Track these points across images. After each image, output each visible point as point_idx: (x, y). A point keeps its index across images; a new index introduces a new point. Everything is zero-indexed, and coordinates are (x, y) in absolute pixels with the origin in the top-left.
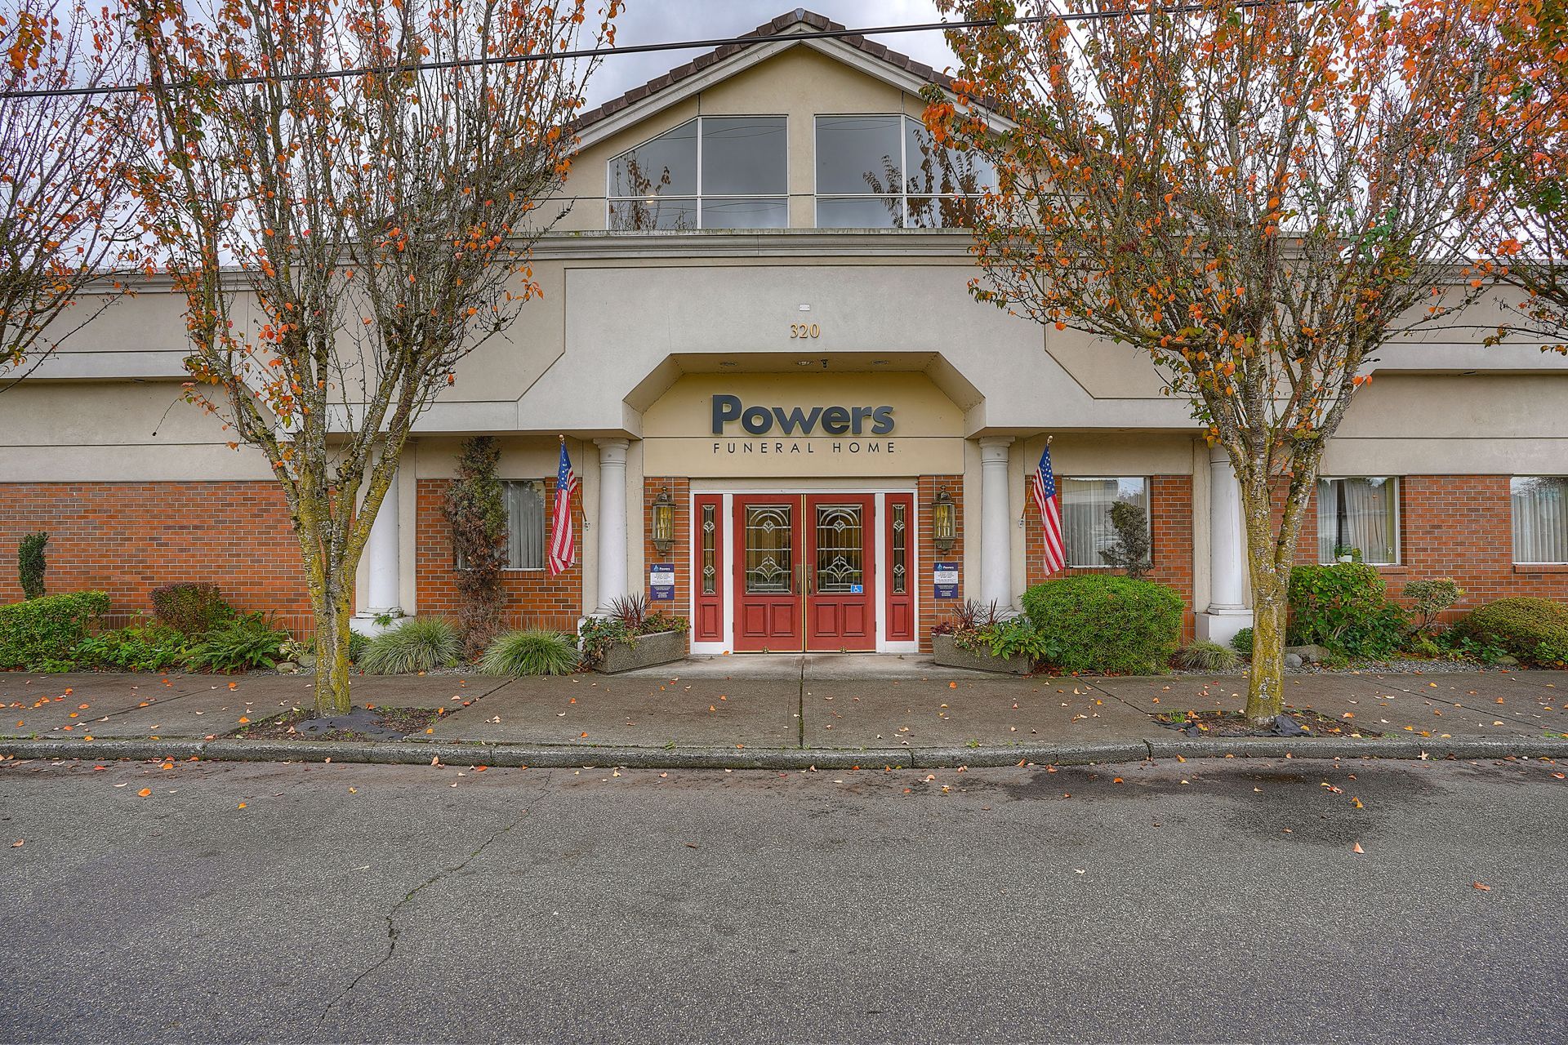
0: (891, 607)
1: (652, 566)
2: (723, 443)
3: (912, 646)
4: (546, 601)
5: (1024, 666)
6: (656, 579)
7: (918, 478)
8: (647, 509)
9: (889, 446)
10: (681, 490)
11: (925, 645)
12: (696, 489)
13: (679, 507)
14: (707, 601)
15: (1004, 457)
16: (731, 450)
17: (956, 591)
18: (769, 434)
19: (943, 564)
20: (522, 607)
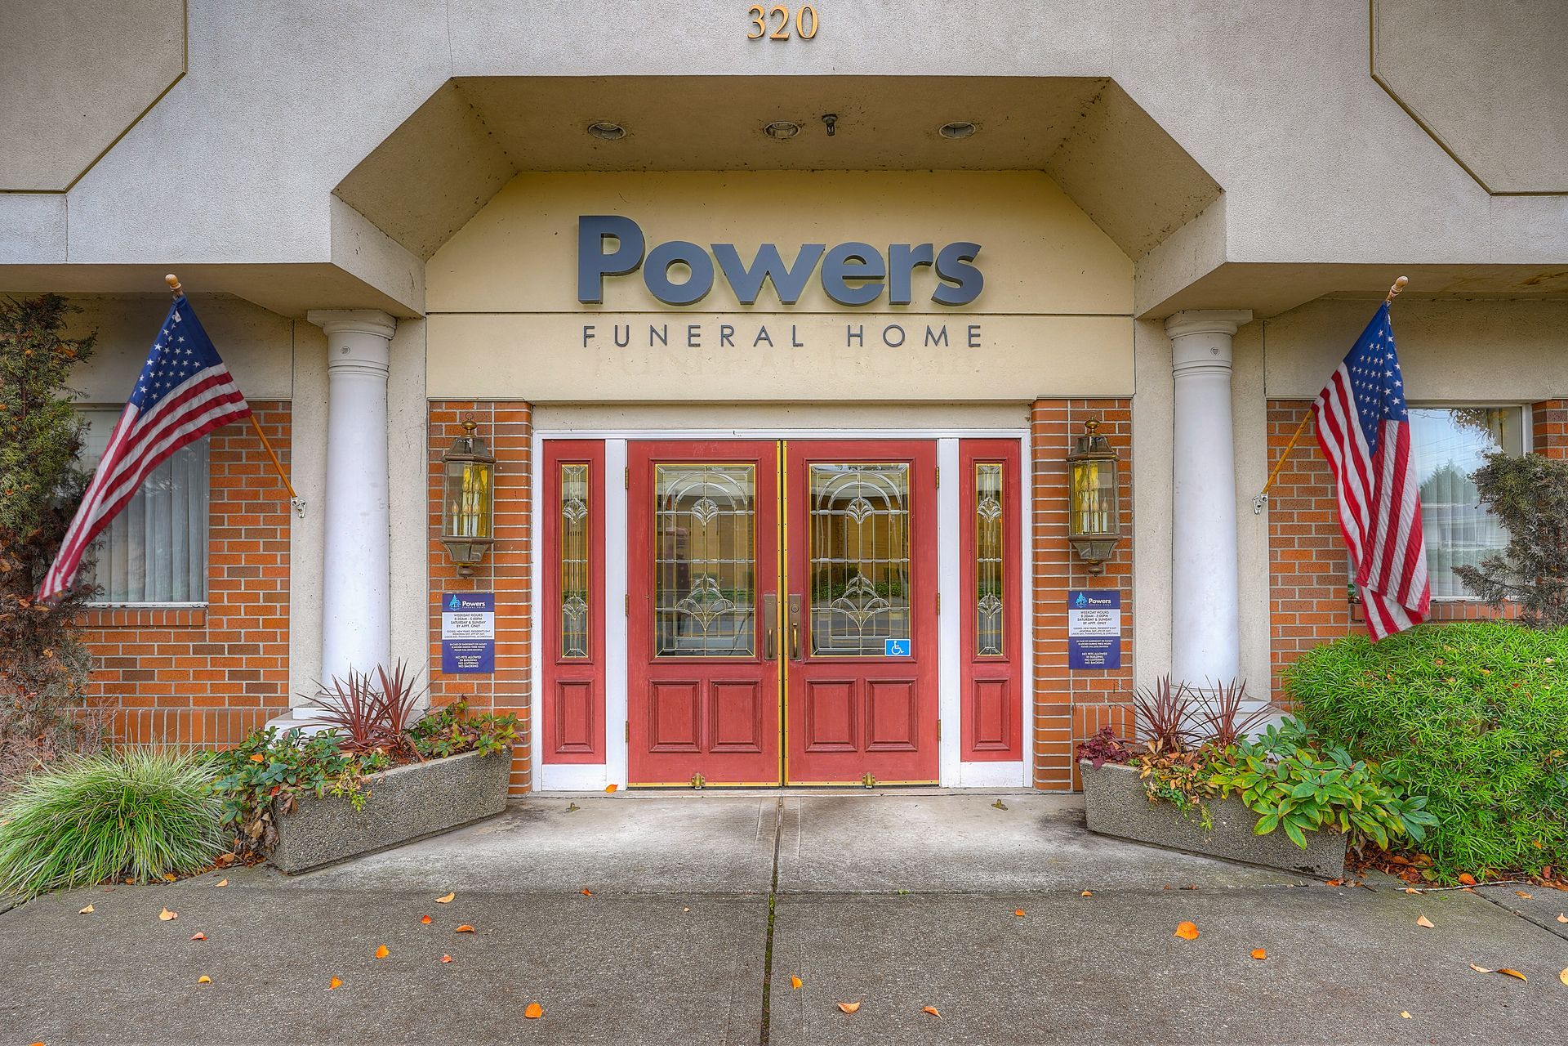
0: (974, 687)
1: (446, 599)
2: (604, 327)
3: (1016, 774)
4: (211, 675)
5: (1333, 859)
6: (452, 626)
7: (1032, 405)
8: (436, 469)
9: (972, 333)
10: (512, 429)
11: (1049, 774)
12: (546, 429)
13: (507, 468)
14: (568, 675)
15: (1223, 357)
16: (622, 340)
17: (1116, 654)
18: (706, 305)
19: (1087, 594)
20: (153, 689)
